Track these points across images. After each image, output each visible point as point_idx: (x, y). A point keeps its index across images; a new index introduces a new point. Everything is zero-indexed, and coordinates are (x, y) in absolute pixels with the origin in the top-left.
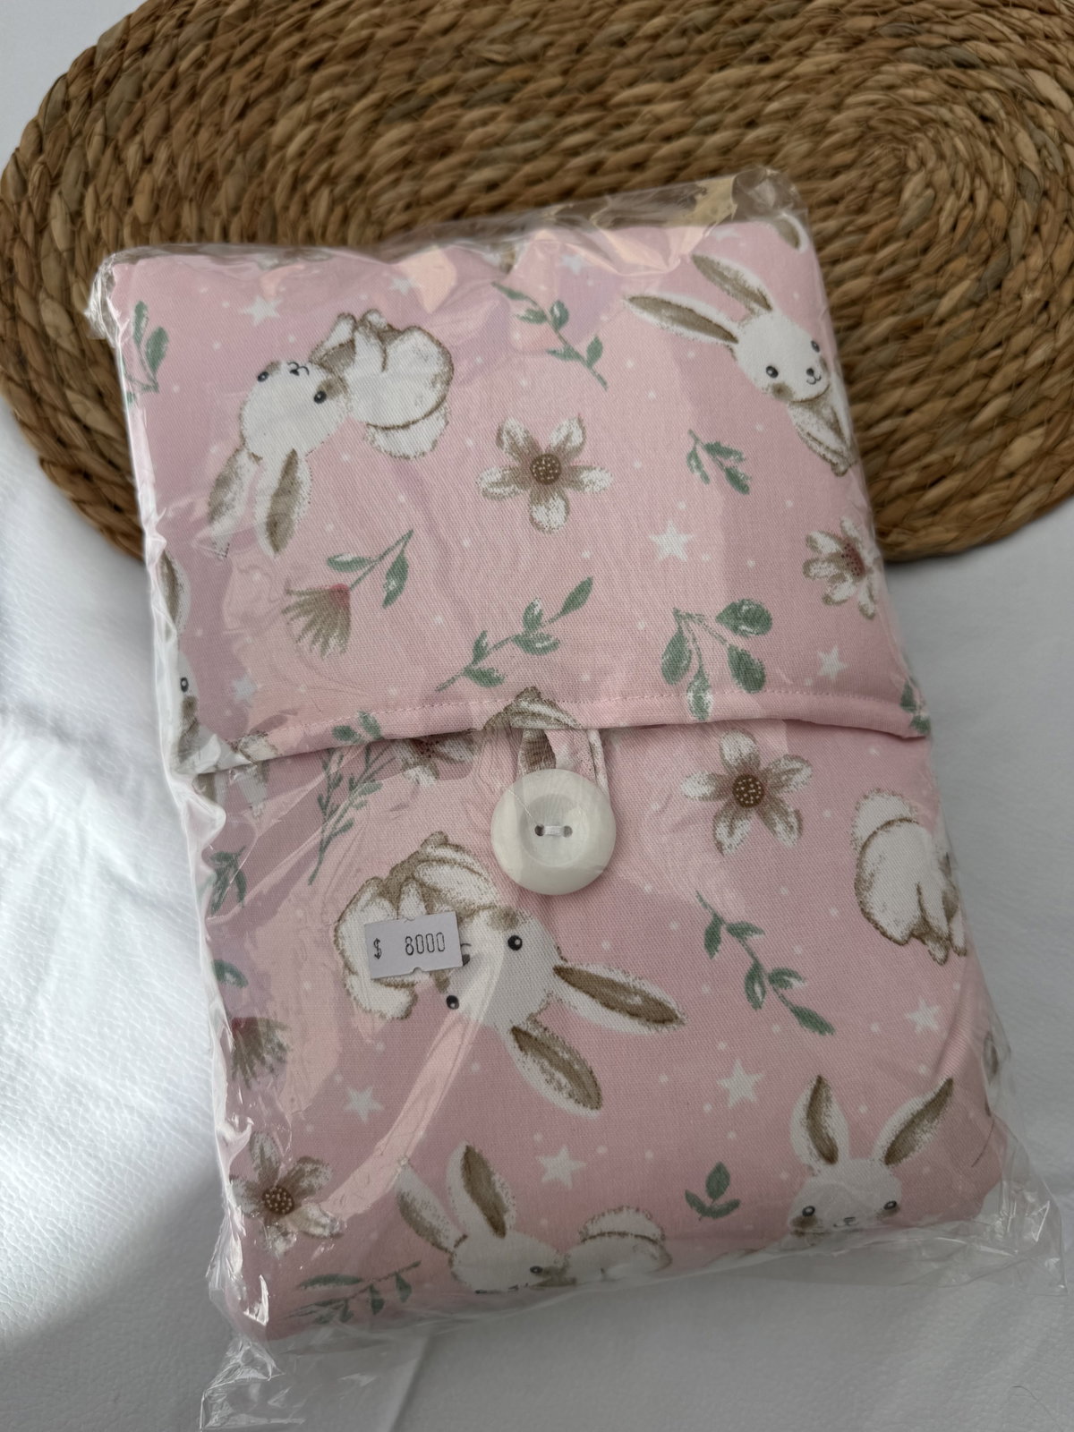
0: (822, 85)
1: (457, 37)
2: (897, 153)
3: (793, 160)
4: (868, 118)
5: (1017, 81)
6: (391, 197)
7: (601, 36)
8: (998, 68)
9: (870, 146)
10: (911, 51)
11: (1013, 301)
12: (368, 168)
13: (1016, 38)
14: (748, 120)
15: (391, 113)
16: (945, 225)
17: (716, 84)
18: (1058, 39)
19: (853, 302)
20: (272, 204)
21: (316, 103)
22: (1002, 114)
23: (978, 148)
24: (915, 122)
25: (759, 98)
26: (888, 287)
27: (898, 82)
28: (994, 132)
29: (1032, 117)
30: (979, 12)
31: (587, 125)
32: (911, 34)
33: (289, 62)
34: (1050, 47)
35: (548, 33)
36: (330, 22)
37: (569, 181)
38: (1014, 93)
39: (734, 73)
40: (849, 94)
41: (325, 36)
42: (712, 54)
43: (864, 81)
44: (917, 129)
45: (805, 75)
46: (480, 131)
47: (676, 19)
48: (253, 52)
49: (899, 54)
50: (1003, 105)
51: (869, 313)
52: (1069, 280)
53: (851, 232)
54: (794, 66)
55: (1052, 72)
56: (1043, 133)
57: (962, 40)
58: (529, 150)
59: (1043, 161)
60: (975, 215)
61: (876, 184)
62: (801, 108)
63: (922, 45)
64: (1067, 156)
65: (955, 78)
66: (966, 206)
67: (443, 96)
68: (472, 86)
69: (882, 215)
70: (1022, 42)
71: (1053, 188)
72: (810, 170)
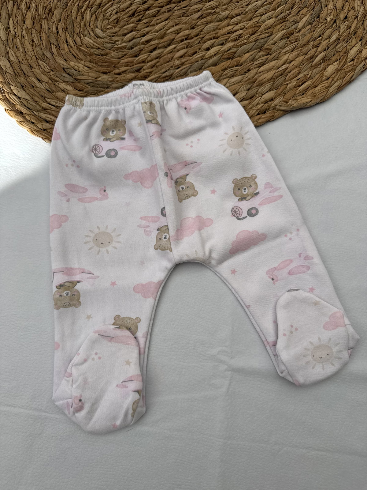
11: (324, 20)
19: (270, 28)
26: (281, 21)
51: (274, 31)
52: (342, 11)
53: (266, 4)
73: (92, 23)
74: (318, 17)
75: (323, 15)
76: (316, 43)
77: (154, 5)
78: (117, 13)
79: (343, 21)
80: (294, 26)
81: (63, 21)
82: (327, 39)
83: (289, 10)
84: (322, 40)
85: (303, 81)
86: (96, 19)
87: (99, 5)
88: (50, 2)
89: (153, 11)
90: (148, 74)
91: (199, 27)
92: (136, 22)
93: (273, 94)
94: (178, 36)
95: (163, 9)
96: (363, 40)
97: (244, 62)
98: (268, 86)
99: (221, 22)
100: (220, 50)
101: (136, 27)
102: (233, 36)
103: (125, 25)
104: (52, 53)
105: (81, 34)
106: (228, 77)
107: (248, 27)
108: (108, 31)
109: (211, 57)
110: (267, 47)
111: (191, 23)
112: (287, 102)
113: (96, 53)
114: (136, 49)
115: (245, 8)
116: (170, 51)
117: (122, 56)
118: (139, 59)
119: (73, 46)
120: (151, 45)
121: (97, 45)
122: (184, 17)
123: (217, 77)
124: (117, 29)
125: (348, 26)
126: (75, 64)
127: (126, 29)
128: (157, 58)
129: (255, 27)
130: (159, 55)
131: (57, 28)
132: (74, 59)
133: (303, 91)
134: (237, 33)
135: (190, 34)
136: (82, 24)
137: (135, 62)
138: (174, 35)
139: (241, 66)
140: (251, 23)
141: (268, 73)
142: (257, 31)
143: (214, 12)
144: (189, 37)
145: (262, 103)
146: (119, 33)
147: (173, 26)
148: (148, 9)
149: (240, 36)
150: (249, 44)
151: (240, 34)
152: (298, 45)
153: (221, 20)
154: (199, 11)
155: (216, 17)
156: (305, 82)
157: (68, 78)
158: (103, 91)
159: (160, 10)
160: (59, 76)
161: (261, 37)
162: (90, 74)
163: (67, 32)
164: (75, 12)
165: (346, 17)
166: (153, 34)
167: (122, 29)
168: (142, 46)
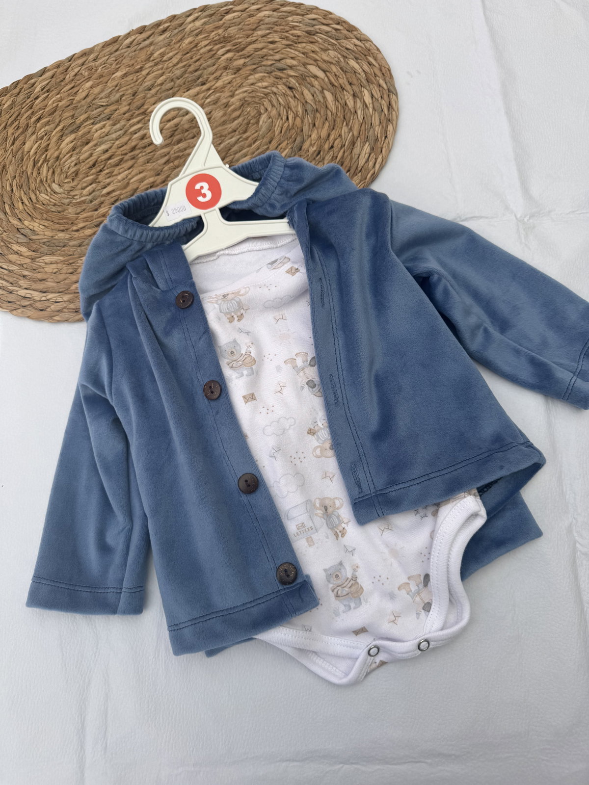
0: (226, 89)
1: (89, 100)
2: (256, 108)
3: (217, 119)
4: (244, 98)
5: (302, 71)
6: (69, 163)
7: (141, 88)
8: (295, 68)
9: (246, 107)
10: (260, 68)
11: (305, 153)
12: (60, 154)
13: (301, 55)
15: (66, 132)
16: (277, 130)
18: (318, 52)
20: (27, 172)
21: (39, 134)
22: (297, 84)
23: (289, 100)
24: (262, 95)
25: (202, 99)
27: (256, 81)
28: (294, 92)
29: (309, 83)
30: (286, 48)
31: (138, 122)
32: (259, 62)
33: (29, 121)
34: (314, 55)
35: (121, 91)
36: (41, 104)
37: (133, 144)
38: (301, 75)
39: (192, 92)
40: (236, 90)
41: (40, 109)
42: (184, 86)
43: (242, 84)
44: (263, 98)
45: (219, 87)
46: (99, 132)
47: (169, 76)
48: (15, 120)
49: (255, 71)
50: (297, 82)
52: (328, 141)
53: (241, 141)
54: (215, 84)
55: (315, 64)
56: (314, 88)
57: (279, 60)
58: (118, 135)
59: (314, 99)
60: (289, 125)
61: (249, 122)
62: (219, 99)
63: (264, 66)
64: (324, 95)
65: (278, 75)
66: (285, 122)
67: (85, 122)
68: (96, 116)
69: (253, 132)
70: (303, 56)
71: (319, 108)
72: (224, 121)
73: (49, 177)
74: (300, 148)
75: (305, 146)
77: (117, 153)
78: (76, 164)
79: (328, 151)
81: (17, 178)
83: (267, 144)
86: (53, 172)
87: (58, 158)
88: (5, 158)
89: (115, 159)
91: (166, 173)
92: (97, 173)
94: (142, 184)
95: (127, 157)
96: (351, 171)
101: (96, 179)
103: (84, 178)
104: (6, 213)
105: (37, 191)
108: (66, 185)
111: (156, 169)
113: (52, 210)
114: (96, 202)
117: (80, 211)
118: (98, 213)
119: (28, 204)
120: (112, 197)
121: (54, 201)
122: (151, 163)
125: (333, 157)
126: (30, 223)
127: (85, 182)
131: (11, 186)
132: (30, 219)
135: (155, 181)
136: (38, 179)
137: (95, 217)
138: (138, 184)
143: (182, 155)
144: (155, 184)
146: (77, 187)
147: (137, 175)
148: (110, 158)
154: (166, 155)
157: (22, 239)
158: (59, 250)
159: (124, 158)
160: (12, 237)
162: (46, 233)
163: (22, 190)
164: (31, 167)
165: (332, 147)
166: (115, 185)
167: (81, 183)
168: (102, 199)
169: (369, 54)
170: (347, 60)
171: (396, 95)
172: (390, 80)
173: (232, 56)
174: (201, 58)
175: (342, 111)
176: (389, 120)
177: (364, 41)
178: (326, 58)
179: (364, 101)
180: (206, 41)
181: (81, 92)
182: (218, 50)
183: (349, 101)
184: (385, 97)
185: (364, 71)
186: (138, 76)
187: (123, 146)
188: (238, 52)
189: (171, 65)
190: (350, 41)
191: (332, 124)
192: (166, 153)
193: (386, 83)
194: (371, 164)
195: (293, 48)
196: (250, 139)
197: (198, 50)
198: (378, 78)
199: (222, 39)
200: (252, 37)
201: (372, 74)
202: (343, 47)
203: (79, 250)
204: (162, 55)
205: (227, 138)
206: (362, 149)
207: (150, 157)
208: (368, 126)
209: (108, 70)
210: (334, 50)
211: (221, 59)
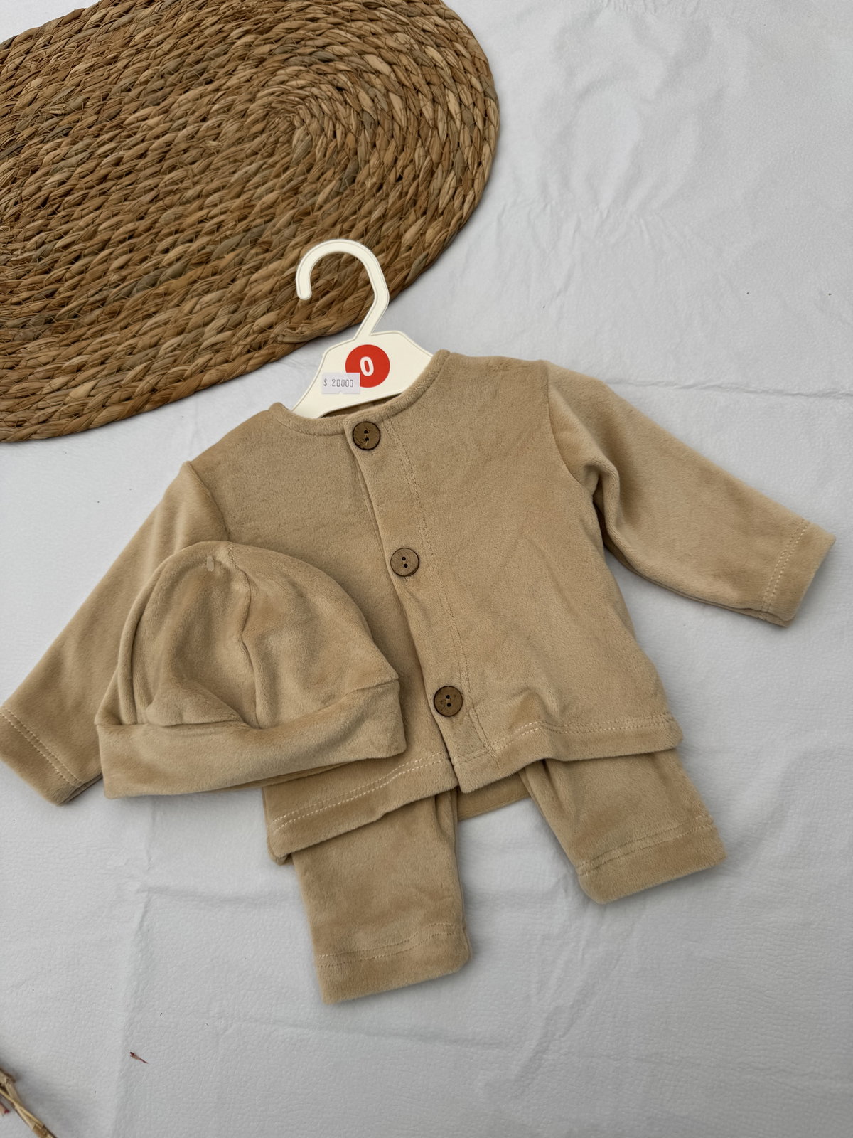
0: (244, 87)
1: (36, 106)
2: (288, 119)
3: (229, 135)
4: (271, 103)
5: (357, 64)
7: (115, 88)
8: (346, 58)
9: (273, 118)
10: (294, 58)
11: (361, 187)
13: (356, 39)
14: (202, 117)
16: (319, 152)
17: (182, 101)
18: (380, 34)
19: (270, 207)
22: (350, 84)
23: (336, 106)
24: (297, 99)
25: (208, 104)
26: (288, 194)
27: (287, 78)
28: (345, 95)
29: (367, 82)
30: (333, 28)
31: (111, 140)
32: (293, 50)
34: (375, 40)
35: (86, 93)
37: (103, 172)
38: (356, 69)
39: (191, 94)
40: (258, 91)
42: (180, 84)
43: (267, 82)
44: (299, 103)
45: (233, 86)
46: (51, 155)
47: (158, 69)
49: (286, 64)
50: (350, 79)
51: (278, 211)
52: (394, 169)
53: (266, 169)
54: (226, 83)
55: (378, 54)
56: (374, 89)
57: (324, 47)
58: (80, 158)
59: (375, 106)
60: (337, 145)
61: (278, 139)
62: (232, 105)
63: (300, 54)
64: (390, 100)
65: (321, 70)
66: (331, 141)
67: (31, 139)
68: (47, 130)
69: (283, 155)
70: (358, 40)
71: (382, 120)
72: (239, 139)
74: (353, 181)
75: (360, 177)
76: (346, 226)
77: (78, 187)
78: (16, 203)
79: (395, 185)
80: (310, 202)
82: (365, 217)
83: (304, 174)
84: (358, 221)
85: (325, 291)
89: (76, 195)
90: (66, 300)
91: (153, 215)
92: (48, 215)
93: (275, 317)
94: (117, 233)
95: (93, 192)
96: (427, 215)
97: (226, 267)
98: (264, 305)
99: (189, 205)
100: (186, 251)
101: (47, 225)
102: (208, 226)
103: (29, 223)
106: (200, 294)
107: (234, 209)
108: (2, 235)
109: (170, 264)
110: (266, 239)
111: (137, 211)
112: (294, 329)
114: (47, 260)
115: (228, 179)
116: (103, 260)
117: (23, 273)
118: (51, 277)
120: (71, 253)
122: (130, 200)
123: (182, 295)
124: (15, 231)
125: (401, 193)
127: (31, 229)
128: (82, 272)
129: (244, 207)
130: (84, 268)
133: (324, 308)
134: (216, 220)
135: (137, 229)
137: (44, 282)
138: (111, 232)
139: (220, 274)
140: (238, 202)
141: (266, 283)
142: (250, 213)
143: (177, 189)
144: (136, 234)
145: (254, 333)
146: (18, 237)
147: (108, 218)
148: (68, 193)
149: (219, 226)
150: (236, 237)
151: (220, 223)
152: (317, 231)
153: (188, 202)
154: (152, 190)
155: (180, 198)
156: (328, 292)
159: (88, 193)
161: (254, 223)
165: (400, 178)
166: (76, 233)
167: (23, 230)
168: (56, 255)
169: (457, 39)
170: (423, 47)
171: (496, 100)
172: (487, 78)
173: (253, 40)
174: (206, 42)
175: (416, 124)
176: (484, 139)
177: (450, 19)
178: (393, 44)
179: (448, 108)
180: (213, 17)
181: (25, 94)
182: (232, 30)
183: (427, 110)
184: (480, 103)
185: (449, 64)
186: (111, 70)
187: (88, 175)
188: (262, 33)
189: (160, 53)
190: (428, 19)
191: (400, 143)
192: (152, 186)
193: (481, 82)
194: (457, 203)
195: (344, 28)
196: (278, 166)
197: (202, 31)
198: (469, 75)
199: (237, 15)
200: (283, 11)
201: (460, 68)
202: (417, 27)
203: (21, 334)
204: (147, 38)
205: (244, 164)
206: (444, 182)
207: (128, 191)
208: (454, 146)
209: (66, 61)
210: (405, 32)
211: (235, 45)
